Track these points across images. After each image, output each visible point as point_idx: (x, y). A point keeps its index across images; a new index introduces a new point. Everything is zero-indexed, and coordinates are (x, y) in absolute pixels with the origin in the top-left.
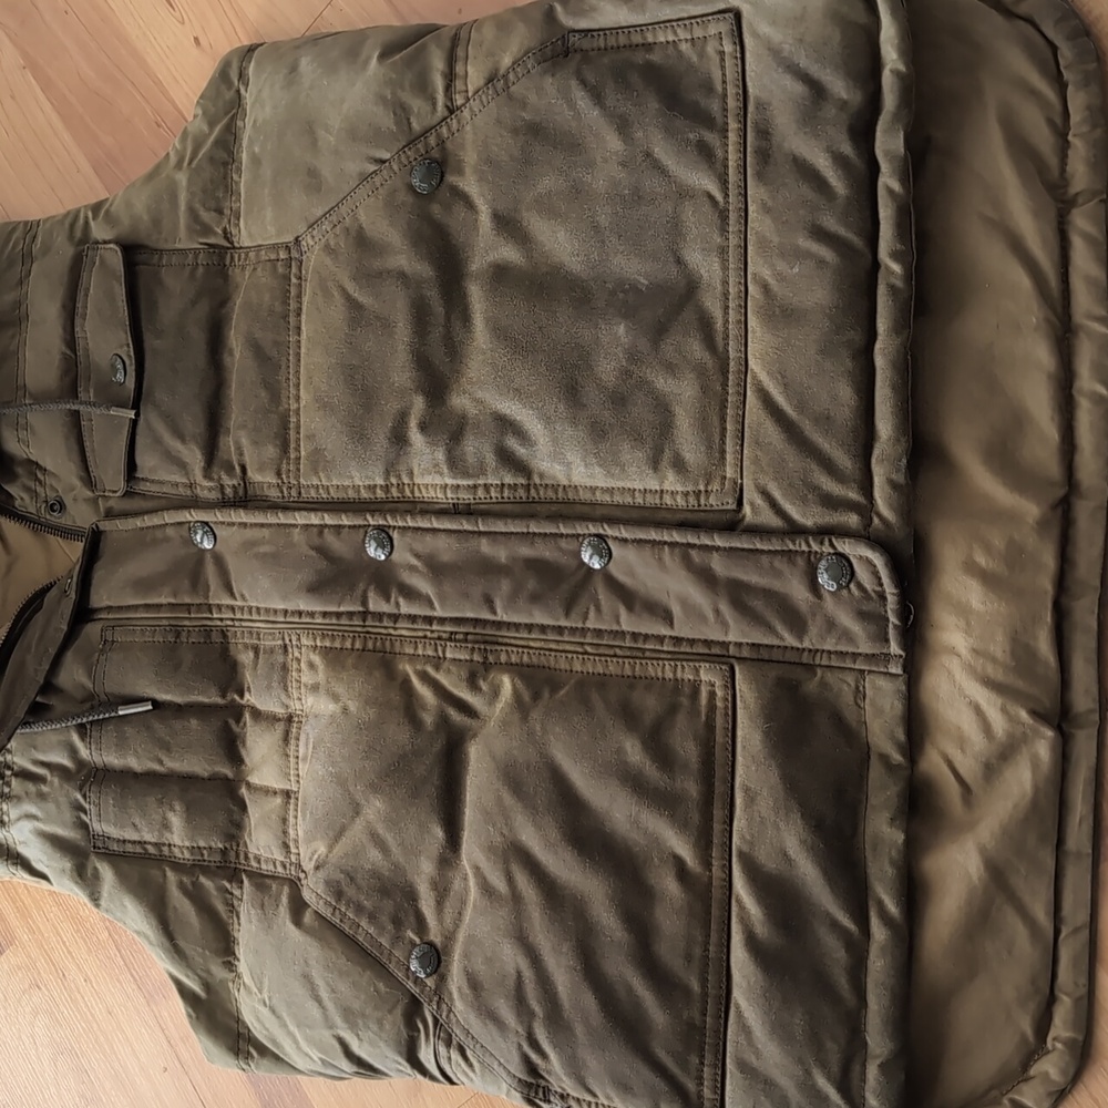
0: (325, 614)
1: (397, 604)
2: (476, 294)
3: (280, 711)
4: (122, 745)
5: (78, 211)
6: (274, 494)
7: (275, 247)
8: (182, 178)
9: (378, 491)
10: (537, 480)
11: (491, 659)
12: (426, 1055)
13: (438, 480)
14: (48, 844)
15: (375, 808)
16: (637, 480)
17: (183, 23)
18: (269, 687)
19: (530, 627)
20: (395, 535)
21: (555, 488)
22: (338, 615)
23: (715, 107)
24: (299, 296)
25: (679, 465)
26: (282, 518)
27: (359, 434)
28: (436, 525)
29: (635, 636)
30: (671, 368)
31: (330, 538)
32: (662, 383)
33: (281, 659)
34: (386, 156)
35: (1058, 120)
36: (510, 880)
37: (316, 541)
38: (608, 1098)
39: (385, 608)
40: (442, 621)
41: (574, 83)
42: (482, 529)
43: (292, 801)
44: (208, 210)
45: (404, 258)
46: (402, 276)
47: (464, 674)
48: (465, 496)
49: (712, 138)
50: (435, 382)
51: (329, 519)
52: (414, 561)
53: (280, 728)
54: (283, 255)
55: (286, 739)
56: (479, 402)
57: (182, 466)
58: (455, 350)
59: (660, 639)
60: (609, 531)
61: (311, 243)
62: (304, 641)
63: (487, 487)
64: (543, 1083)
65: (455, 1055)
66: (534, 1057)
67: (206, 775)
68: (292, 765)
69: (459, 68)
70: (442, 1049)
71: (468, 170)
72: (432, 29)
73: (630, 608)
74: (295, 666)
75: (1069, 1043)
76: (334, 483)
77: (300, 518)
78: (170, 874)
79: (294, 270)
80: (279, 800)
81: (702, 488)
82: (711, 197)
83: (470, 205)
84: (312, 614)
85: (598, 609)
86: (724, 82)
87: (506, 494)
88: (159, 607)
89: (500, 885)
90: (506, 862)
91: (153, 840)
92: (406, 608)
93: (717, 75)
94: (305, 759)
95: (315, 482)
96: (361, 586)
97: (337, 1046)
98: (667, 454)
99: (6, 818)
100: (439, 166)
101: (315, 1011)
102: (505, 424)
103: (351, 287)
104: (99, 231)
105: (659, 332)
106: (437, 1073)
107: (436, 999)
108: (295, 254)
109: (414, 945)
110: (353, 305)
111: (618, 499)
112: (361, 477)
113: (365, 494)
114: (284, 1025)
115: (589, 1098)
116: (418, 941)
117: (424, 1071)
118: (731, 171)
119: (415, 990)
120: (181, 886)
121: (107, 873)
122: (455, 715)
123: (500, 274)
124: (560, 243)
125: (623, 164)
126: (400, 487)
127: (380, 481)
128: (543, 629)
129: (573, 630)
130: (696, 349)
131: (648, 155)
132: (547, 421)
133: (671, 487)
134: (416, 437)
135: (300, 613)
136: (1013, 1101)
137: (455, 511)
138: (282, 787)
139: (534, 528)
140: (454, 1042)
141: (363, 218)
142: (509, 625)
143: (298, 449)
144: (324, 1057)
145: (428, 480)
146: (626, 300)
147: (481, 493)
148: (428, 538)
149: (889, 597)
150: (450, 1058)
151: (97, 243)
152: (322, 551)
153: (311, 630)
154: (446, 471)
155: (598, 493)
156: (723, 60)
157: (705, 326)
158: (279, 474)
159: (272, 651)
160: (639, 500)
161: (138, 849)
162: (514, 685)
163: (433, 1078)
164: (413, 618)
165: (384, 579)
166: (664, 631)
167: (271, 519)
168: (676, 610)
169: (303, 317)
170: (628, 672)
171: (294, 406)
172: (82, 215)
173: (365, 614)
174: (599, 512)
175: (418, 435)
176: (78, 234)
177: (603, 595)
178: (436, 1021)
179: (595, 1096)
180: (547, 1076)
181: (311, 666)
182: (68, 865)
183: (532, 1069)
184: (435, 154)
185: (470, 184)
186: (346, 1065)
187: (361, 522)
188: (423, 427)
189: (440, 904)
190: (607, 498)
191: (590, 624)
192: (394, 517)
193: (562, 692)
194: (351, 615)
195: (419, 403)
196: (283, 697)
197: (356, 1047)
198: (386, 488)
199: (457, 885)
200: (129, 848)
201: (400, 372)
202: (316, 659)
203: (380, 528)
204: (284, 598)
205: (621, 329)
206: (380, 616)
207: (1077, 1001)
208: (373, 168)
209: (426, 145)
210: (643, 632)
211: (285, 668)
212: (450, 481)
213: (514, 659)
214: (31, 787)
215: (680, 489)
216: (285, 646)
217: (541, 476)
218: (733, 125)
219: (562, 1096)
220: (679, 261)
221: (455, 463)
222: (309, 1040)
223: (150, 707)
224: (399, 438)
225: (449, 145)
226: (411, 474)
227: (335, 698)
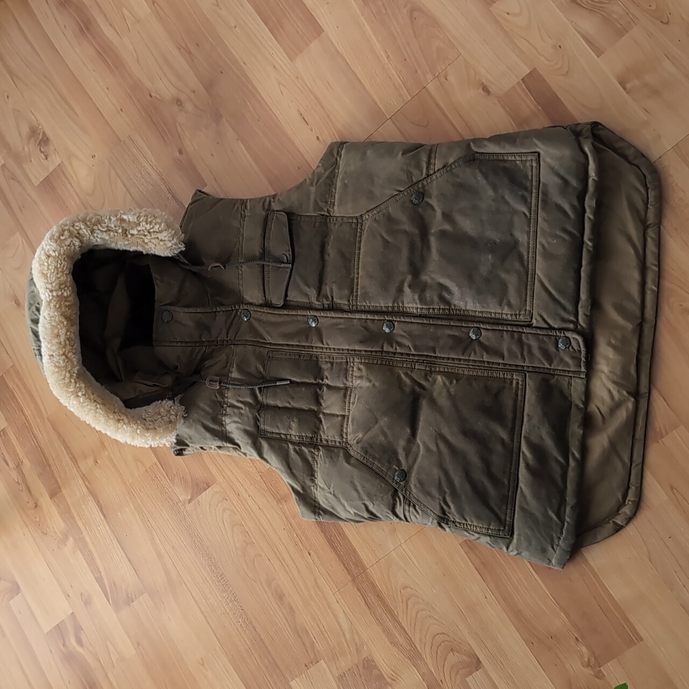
0: (366, 351)
1: (396, 349)
2: (433, 241)
3: (342, 385)
4: (275, 396)
5: (266, 197)
6: (346, 308)
7: (352, 218)
8: (313, 189)
9: (390, 309)
10: (453, 307)
11: (433, 369)
12: (399, 510)
13: (415, 306)
14: (242, 433)
15: (384, 421)
16: (493, 309)
17: (312, 130)
18: (339, 376)
19: (448, 359)
20: (396, 324)
21: (460, 310)
22: (371, 352)
23: (528, 184)
24: (361, 236)
25: (509, 305)
26: (350, 316)
27: (384, 287)
28: (413, 321)
29: (488, 362)
30: (508, 272)
31: (369, 324)
32: (503, 276)
33: (345, 367)
34: (402, 189)
35: (645, 200)
36: (437, 446)
37: (364, 324)
38: (472, 522)
39: (391, 350)
40: (414, 355)
41: (477, 171)
42: (431, 322)
43: (346, 419)
44: (322, 202)
45: (407, 226)
46: (405, 232)
47: (423, 374)
48: (425, 312)
49: (526, 194)
50: (416, 270)
51: (369, 317)
52: (403, 334)
53: (342, 392)
54: (355, 221)
55: (345, 396)
56: (432, 278)
57: (307, 295)
58: (424, 260)
59: (499, 364)
60: (482, 326)
61: (367, 217)
62: (356, 360)
63: (434, 309)
64: (446, 517)
65: (412, 509)
66: (445, 507)
67: (306, 409)
68: (347, 406)
69: (432, 161)
70: (407, 507)
71: (433, 197)
72: (421, 146)
73: (487, 353)
74: (351, 369)
75: (633, 502)
76: (372, 304)
77: (357, 316)
78: (290, 446)
79: (359, 226)
80: (340, 418)
81: (518, 313)
82: (525, 214)
83: (433, 209)
84: (360, 351)
85: (475, 353)
86: (532, 176)
87: (441, 311)
88: (292, 345)
89: (434, 448)
90: (436, 440)
91: (284, 433)
92: (399, 350)
93: (530, 174)
94: (353, 403)
95: (364, 304)
96: (382, 341)
97: (363, 506)
98: (505, 300)
99: (224, 423)
100: (422, 194)
101: (355, 494)
102: (443, 287)
103: (385, 236)
104: (275, 206)
105: (504, 259)
106: (403, 517)
107: (404, 489)
108: (360, 221)
109: (396, 471)
110: (385, 242)
111: (484, 315)
112: (383, 303)
113: (384, 309)
114: (339, 501)
115: (464, 522)
116: (397, 469)
117: (397, 516)
118: (533, 206)
119: (396, 487)
120: (295, 450)
121: (265, 445)
122: (417, 389)
123: (443, 234)
124: (467, 225)
125: (493, 200)
126: (398, 307)
127: (391, 305)
128: (453, 359)
129: (465, 360)
130: (517, 265)
131: (503, 197)
132: (460, 287)
133: (506, 313)
134: (407, 290)
135: (355, 351)
136: (613, 522)
137: (420, 316)
138: (341, 413)
139: (452, 324)
140: (412, 504)
141: (390, 210)
142: (440, 358)
143: (357, 292)
144: (356, 512)
145: (410, 305)
146: (492, 247)
147: (431, 311)
148: (410, 325)
149: (583, 352)
150: (409, 511)
151: (274, 211)
152: (366, 328)
153: (360, 356)
154: (418, 302)
155: (477, 313)
156: (532, 169)
157: (521, 257)
158: (349, 301)
159: (341, 363)
160: (493, 316)
161: (278, 436)
162: (442, 379)
163: (400, 519)
164: (402, 354)
165: (390, 339)
166: (501, 361)
167: (345, 316)
168: (506, 354)
169: (362, 244)
170: (486, 374)
171: (356, 276)
172: (268, 200)
173: (382, 352)
174: (477, 319)
175: (408, 289)
176: (266, 207)
177: (477, 348)
178: (404, 497)
179: (467, 521)
180: (448, 515)
181: (359, 369)
182: (250, 441)
183: (444, 512)
184: (421, 190)
185: (434, 202)
186: (366, 515)
187: (382, 318)
188: (410, 286)
189: (407, 456)
190: (481, 315)
191: (471, 358)
192: (396, 317)
193: (461, 382)
194: (376, 352)
195: (409, 278)
196: (345, 381)
197: (371, 507)
198: (393, 307)
199: (414, 449)
200: (274, 435)
201: (403, 266)
202: (362, 367)
203: (389, 321)
204: (349, 345)
205: (490, 257)
206: (388, 352)
207: (636, 488)
208: (396, 193)
209: (418, 186)
210: (492, 361)
211: (346, 370)
212: (419, 306)
213: (442, 370)
214: (236, 411)
215: (509, 313)
216: (347, 362)
217: (455, 306)
218: (534, 191)
219: (453, 522)
220: (512, 235)
221: (422, 300)
222: (351, 506)
223: (289, 382)
224: (400, 290)
225: (426, 187)
226: (403, 304)
227: (370, 381)
